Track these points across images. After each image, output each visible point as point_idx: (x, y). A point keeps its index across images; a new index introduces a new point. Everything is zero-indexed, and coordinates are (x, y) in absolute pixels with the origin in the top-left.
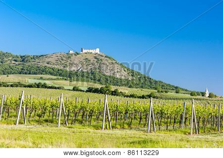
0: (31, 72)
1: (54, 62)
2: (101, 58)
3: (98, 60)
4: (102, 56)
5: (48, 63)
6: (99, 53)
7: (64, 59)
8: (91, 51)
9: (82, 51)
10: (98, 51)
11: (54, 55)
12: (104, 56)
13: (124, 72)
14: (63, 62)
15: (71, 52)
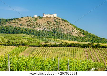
0: (10, 32)
1: (25, 24)
2: (59, 21)
3: (57, 23)
4: (59, 19)
5: (21, 25)
6: (56, 17)
7: (32, 21)
8: (50, 16)
9: (44, 16)
10: (55, 15)
11: (24, 19)
12: (61, 19)
13: (77, 32)
14: (31, 24)
15: (35, 16)
